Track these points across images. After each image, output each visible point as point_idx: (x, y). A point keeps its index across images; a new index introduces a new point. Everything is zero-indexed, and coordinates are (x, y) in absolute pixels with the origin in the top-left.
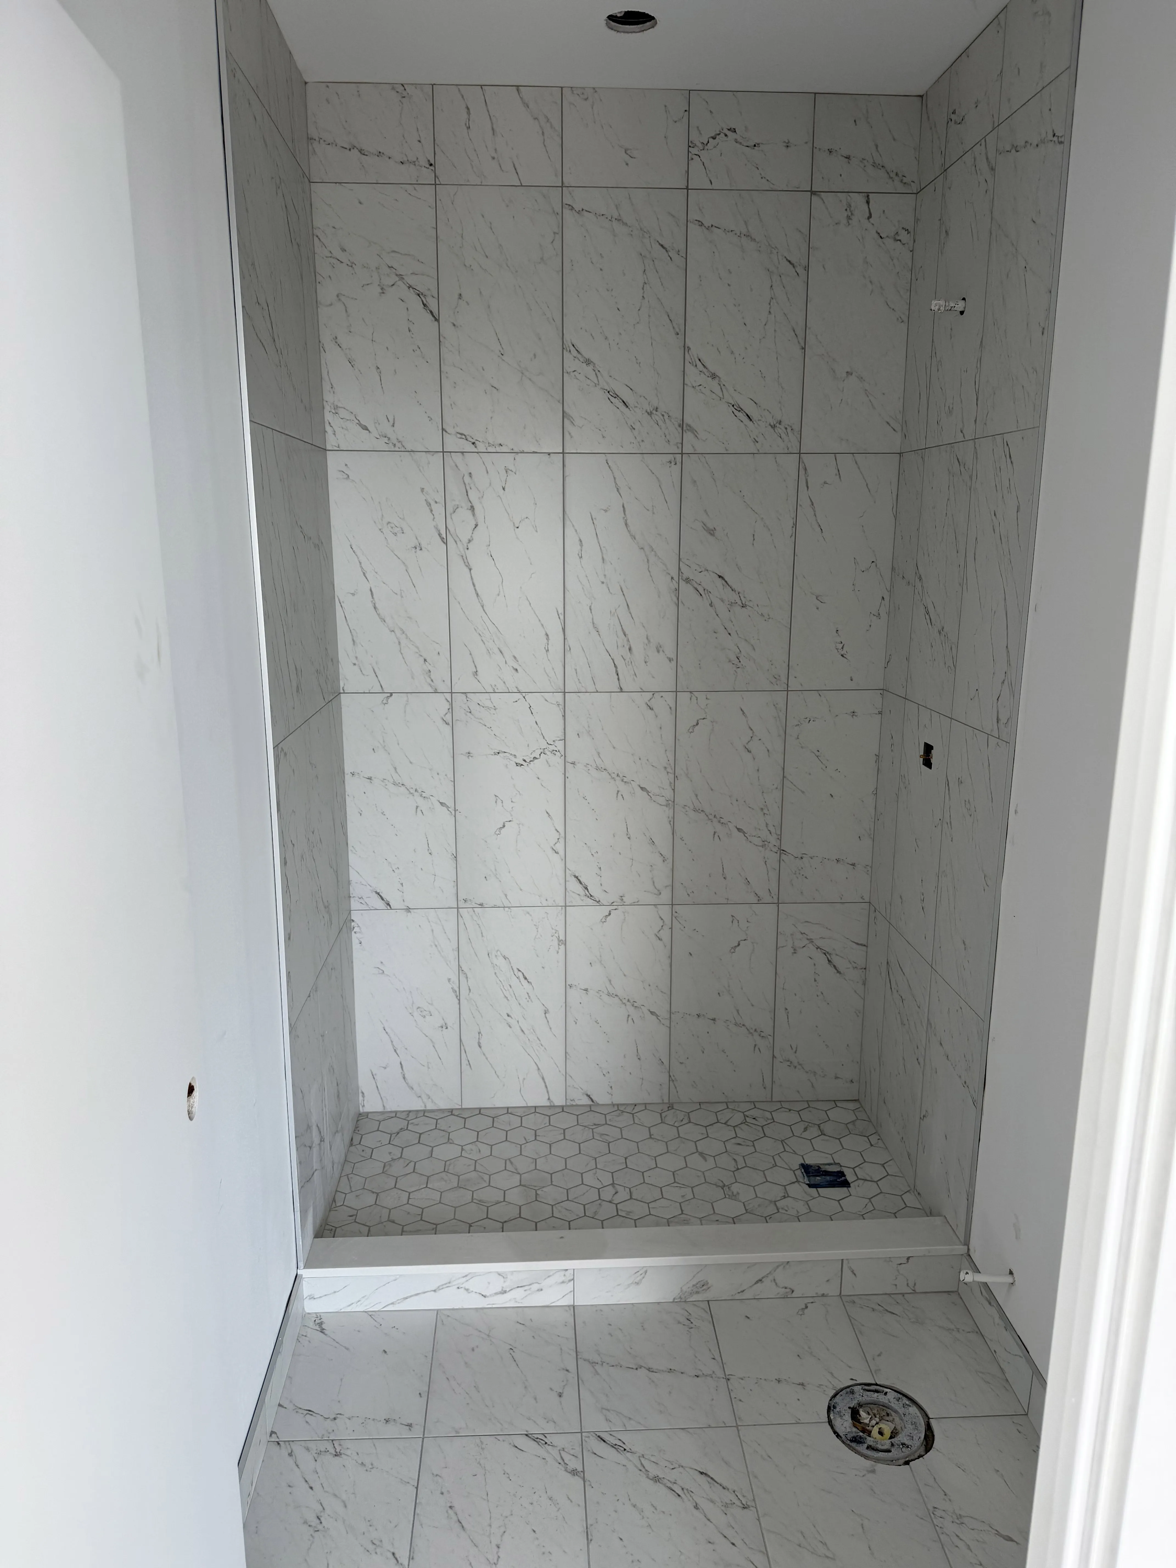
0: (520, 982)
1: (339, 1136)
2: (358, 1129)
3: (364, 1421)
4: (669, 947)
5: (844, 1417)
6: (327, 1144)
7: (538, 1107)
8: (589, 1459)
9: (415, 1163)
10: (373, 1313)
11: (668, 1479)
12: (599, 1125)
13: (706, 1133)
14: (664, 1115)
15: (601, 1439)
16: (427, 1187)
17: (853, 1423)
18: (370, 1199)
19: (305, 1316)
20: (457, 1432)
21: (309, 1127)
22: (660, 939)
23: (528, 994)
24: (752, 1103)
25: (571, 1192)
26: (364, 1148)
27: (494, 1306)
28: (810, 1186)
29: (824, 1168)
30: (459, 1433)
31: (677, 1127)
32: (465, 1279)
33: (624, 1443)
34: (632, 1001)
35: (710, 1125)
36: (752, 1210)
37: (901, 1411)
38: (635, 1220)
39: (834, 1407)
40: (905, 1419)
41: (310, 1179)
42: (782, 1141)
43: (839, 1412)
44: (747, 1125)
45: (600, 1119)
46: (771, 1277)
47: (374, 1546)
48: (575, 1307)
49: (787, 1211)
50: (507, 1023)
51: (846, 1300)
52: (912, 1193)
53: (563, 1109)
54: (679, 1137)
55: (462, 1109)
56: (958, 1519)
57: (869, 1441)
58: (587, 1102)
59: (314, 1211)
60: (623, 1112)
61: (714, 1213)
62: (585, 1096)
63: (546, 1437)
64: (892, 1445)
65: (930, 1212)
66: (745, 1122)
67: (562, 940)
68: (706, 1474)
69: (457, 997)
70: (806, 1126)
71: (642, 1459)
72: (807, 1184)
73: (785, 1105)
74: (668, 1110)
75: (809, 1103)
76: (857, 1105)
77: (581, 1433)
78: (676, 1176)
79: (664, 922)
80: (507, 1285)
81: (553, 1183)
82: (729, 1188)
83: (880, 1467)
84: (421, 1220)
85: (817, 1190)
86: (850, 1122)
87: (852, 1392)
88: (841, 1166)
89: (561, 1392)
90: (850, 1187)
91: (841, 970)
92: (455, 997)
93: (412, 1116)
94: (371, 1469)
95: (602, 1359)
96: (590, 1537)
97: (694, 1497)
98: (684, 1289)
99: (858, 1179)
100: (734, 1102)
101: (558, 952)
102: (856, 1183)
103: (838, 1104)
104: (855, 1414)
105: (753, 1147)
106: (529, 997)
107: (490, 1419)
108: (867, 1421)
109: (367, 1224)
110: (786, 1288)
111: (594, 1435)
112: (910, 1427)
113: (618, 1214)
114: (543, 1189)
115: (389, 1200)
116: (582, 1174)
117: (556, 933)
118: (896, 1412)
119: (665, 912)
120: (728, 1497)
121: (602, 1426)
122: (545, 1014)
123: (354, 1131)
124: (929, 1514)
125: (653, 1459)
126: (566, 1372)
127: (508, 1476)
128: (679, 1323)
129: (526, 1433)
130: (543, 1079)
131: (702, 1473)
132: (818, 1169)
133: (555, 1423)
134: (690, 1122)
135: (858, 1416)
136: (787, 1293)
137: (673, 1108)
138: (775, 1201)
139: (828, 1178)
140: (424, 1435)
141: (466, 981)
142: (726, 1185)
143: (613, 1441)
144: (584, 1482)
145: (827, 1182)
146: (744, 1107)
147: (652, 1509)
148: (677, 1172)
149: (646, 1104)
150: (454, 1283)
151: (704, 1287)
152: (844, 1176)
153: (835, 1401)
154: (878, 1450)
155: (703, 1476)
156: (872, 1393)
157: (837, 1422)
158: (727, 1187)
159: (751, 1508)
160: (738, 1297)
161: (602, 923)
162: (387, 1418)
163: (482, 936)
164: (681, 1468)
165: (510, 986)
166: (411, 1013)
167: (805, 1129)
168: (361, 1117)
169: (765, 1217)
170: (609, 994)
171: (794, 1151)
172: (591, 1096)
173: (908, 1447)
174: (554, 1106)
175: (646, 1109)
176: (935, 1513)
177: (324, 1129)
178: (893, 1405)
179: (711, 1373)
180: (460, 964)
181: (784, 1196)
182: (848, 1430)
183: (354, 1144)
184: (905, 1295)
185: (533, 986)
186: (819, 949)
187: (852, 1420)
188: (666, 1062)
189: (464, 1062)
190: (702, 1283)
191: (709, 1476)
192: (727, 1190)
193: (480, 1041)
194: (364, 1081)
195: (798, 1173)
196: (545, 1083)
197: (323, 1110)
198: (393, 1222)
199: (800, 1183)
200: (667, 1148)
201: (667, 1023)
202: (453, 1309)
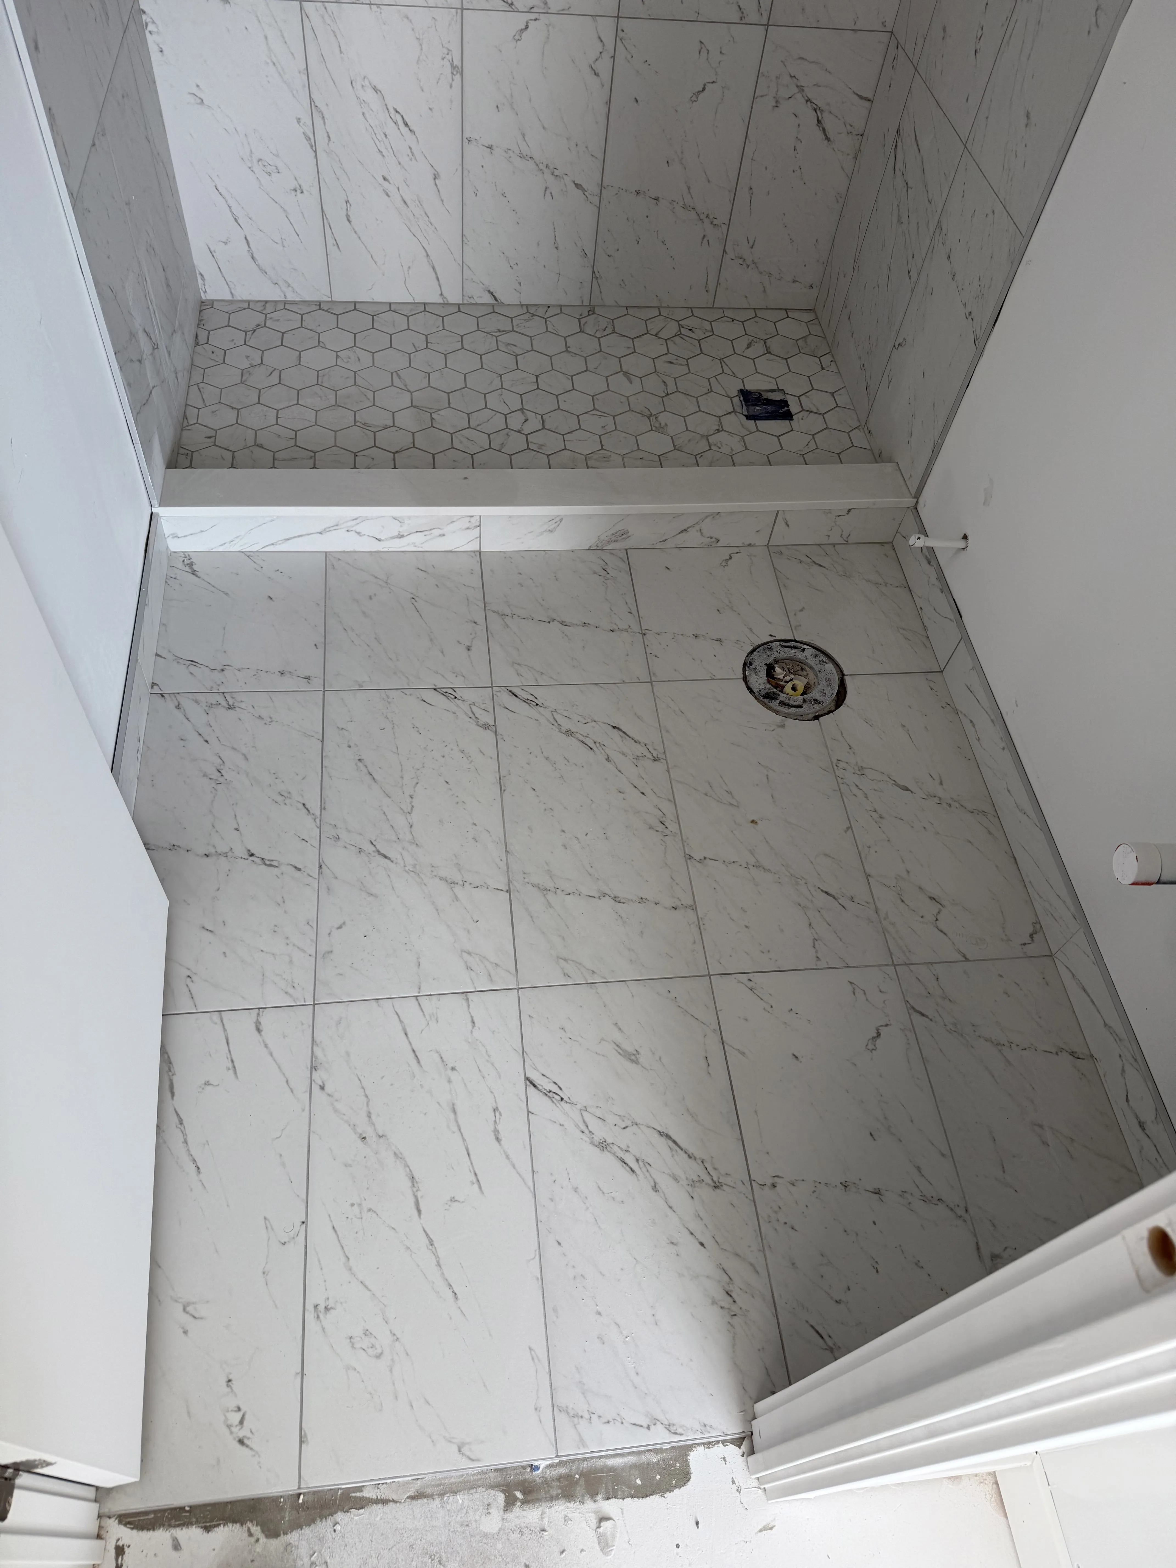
0: (399, 129)
1: (177, 338)
2: (203, 322)
3: (256, 673)
4: (607, 87)
5: (759, 674)
6: (163, 351)
7: (427, 303)
8: (501, 714)
9: (280, 371)
10: (252, 554)
11: (581, 733)
12: (503, 331)
13: (633, 347)
14: (583, 321)
15: (513, 694)
16: (298, 404)
17: (768, 680)
18: (231, 417)
19: (172, 555)
20: (361, 686)
21: (133, 335)
22: (597, 74)
23: (410, 148)
24: (690, 309)
25: (473, 417)
26: (215, 349)
27: (390, 550)
28: (748, 417)
29: (765, 395)
30: (362, 686)
31: (599, 338)
32: (355, 522)
33: (536, 698)
34: (551, 167)
35: (638, 337)
36: (681, 447)
37: (817, 668)
38: (548, 455)
39: (751, 664)
40: (820, 675)
41: (147, 400)
42: (721, 360)
43: (755, 668)
44: (681, 338)
45: (506, 325)
46: (697, 527)
47: (283, 798)
48: (482, 553)
49: (720, 448)
50: (384, 190)
51: (774, 551)
52: (862, 430)
53: (459, 309)
54: (601, 351)
55: (332, 302)
56: (859, 770)
57: (782, 697)
58: (488, 300)
59: (160, 438)
60: (533, 315)
61: (639, 449)
62: (487, 293)
63: (455, 691)
64: (805, 701)
65: (879, 457)
66: (679, 334)
67: (457, 66)
68: (618, 729)
69: (312, 146)
70: (750, 341)
71: (555, 714)
72: (744, 415)
73: (729, 313)
74: (589, 315)
75: (757, 311)
76: (811, 316)
77: (492, 687)
78: (596, 401)
79: (604, 45)
80: (404, 530)
81: (451, 406)
82: (656, 418)
83: (790, 722)
84: (296, 445)
85: (755, 422)
86: (801, 338)
87: (770, 649)
88: (785, 393)
89: (470, 645)
90: (792, 420)
91: (831, 135)
92: (308, 146)
93: (269, 308)
94: (270, 722)
95: (512, 610)
96: (503, 788)
97: (606, 751)
98: (602, 538)
99: (803, 410)
100: (668, 307)
101: (451, 86)
102: (800, 415)
103: (790, 314)
104: (770, 669)
105: (686, 367)
106: (412, 152)
107: (395, 673)
108: (781, 677)
109: (230, 448)
110: (711, 538)
111: (506, 690)
112: (823, 683)
113: (528, 448)
114: (439, 412)
115: (254, 418)
116: (485, 395)
117: (448, 54)
118: (811, 668)
119: (607, 27)
120: (640, 750)
121: (514, 681)
122: (435, 179)
123: (198, 324)
124: (832, 765)
125: (565, 714)
126: (474, 624)
127: (417, 729)
128: (595, 573)
129: (435, 687)
130: (434, 268)
131: (614, 728)
132: (759, 397)
133: (464, 677)
134: (614, 332)
135: (772, 671)
136: (712, 542)
137: (594, 313)
138: (707, 436)
139: (769, 408)
140: (324, 688)
141: (322, 122)
142: (653, 414)
143: (526, 696)
144: (496, 735)
145: (767, 413)
146: (679, 314)
147: (566, 762)
148: (597, 396)
149: (561, 306)
150: (342, 526)
151: (624, 536)
152: (788, 406)
153: (751, 658)
154: (790, 706)
155: (615, 730)
156: (790, 649)
157: (753, 679)
158: (654, 417)
159: (662, 760)
160: (659, 545)
161: (515, 41)
162: (281, 670)
163: (341, 52)
164: (593, 722)
165: (386, 135)
166: (250, 168)
167: (749, 345)
168: (204, 306)
169: (695, 456)
170: (521, 156)
171: (733, 373)
172: (494, 294)
173: (819, 703)
174: (448, 304)
175: (561, 312)
176: (838, 765)
177: (154, 332)
178: (809, 661)
179: (627, 627)
180: (312, 96)
181: (718, 430)
182: (762, 686)
183: (200, 344)
184: (836, 546)
185: (417, 137)
186: (809, 103)
187: (767, 677)
188: (590, 255)
189: (330, 241)
190: (622, 532)
191: (621, 730)
192: (654, 420)
193: (349, 213)
194: (201, 261)
195: (736, 400)
196: (436, 273)
197: (149, 308)
198: (261, 447)
199: (737, 414)
200: (586, 365)
201: (596, 200)
202: (344, 552)
